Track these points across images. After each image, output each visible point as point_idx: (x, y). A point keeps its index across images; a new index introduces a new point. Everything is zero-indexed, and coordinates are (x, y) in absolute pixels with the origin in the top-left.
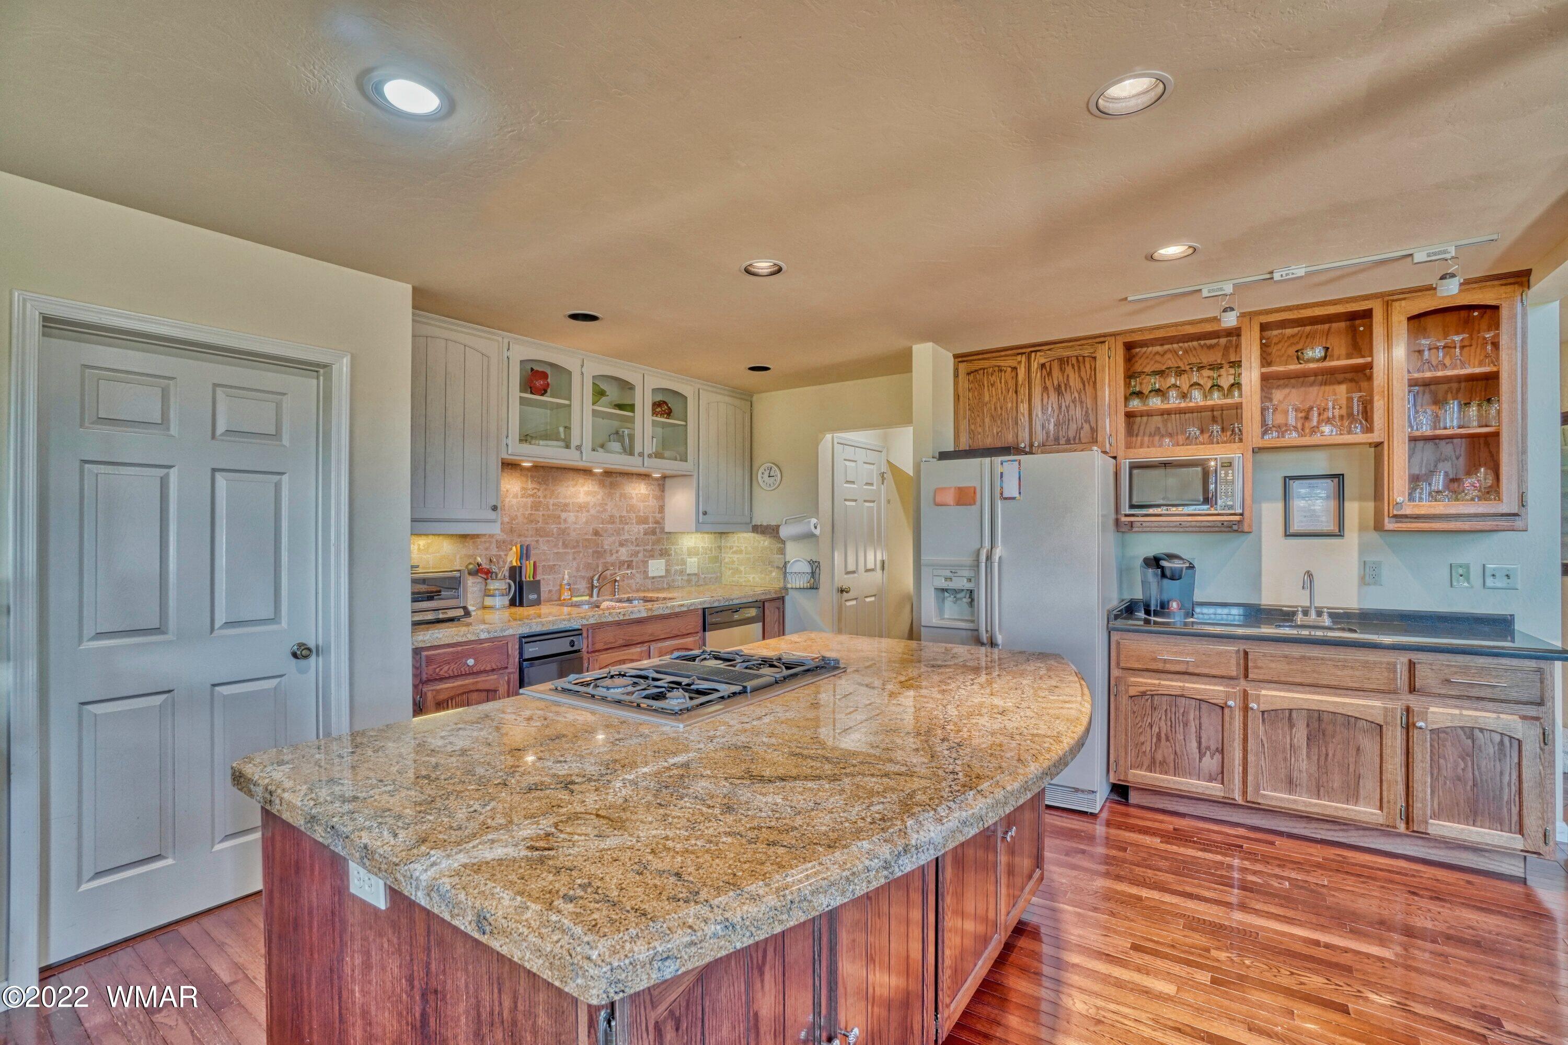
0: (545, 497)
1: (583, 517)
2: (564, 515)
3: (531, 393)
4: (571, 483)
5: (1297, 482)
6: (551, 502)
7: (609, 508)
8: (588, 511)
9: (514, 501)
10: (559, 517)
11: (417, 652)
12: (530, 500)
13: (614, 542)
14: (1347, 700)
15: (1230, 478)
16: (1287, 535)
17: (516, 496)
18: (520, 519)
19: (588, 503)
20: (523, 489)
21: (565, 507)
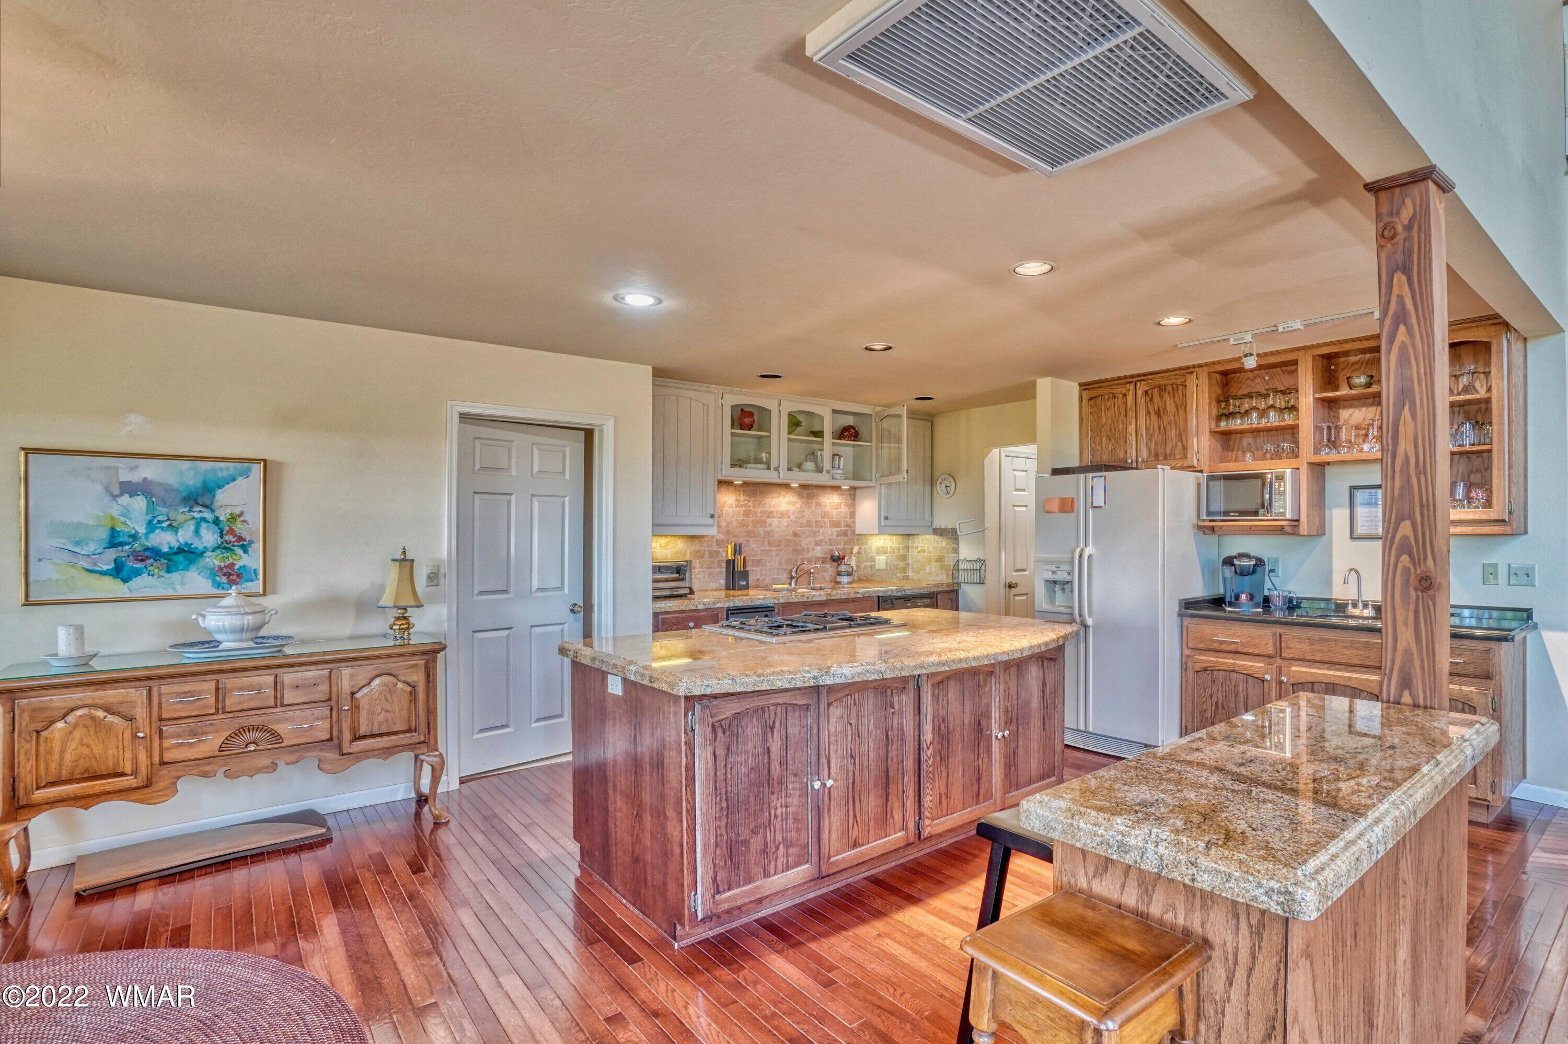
0: (754, 506)
1: (785, 521)
2: (769, 521)
3: (742, 429)
4: (775, 495)
5: (1360, 491)
6: (759, 510)
7: (806, 514)
8: (789, 517)
9: (730, 510)
10: (765, 522)
11: (656, 615)
12: (742, 509)
13: (811, 542)
14: (1354, 675)
15: (1282, 489)
16: (1353, 537)
17: (731, 506)
18: (734, 524)
19: (789, 511)
20: (737, 500)
21: (770, 514)
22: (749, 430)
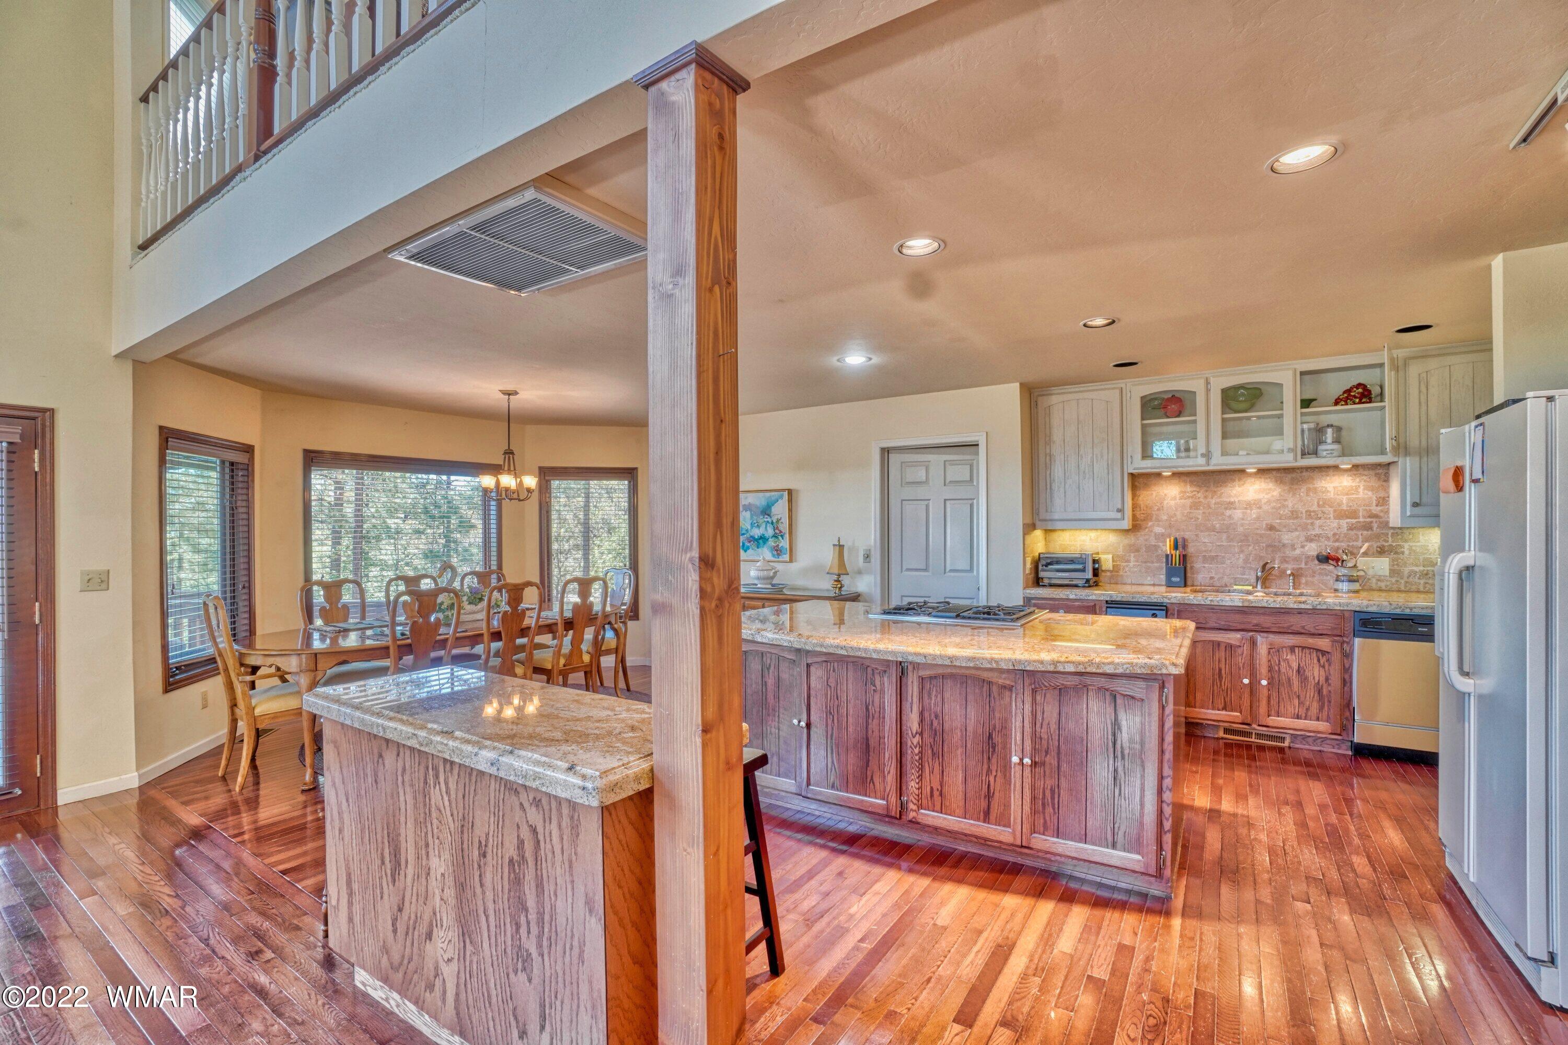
0: (1206, 497)
1: (1254, 513)
2: (1228, 513)
4: (1237, 483)
6: (1213, 501)
7: (1290, 504)
8: (1260, 508)
9: (1173, 503)
10: (1223, 514)
12: (1188, 502)
13: (1298, 537)
17: (1175, 498)
18: (1179, 516)
19: (1260, 500)
20: (1181, 492)
21: (1230, 505)
22: (1178, 416)
